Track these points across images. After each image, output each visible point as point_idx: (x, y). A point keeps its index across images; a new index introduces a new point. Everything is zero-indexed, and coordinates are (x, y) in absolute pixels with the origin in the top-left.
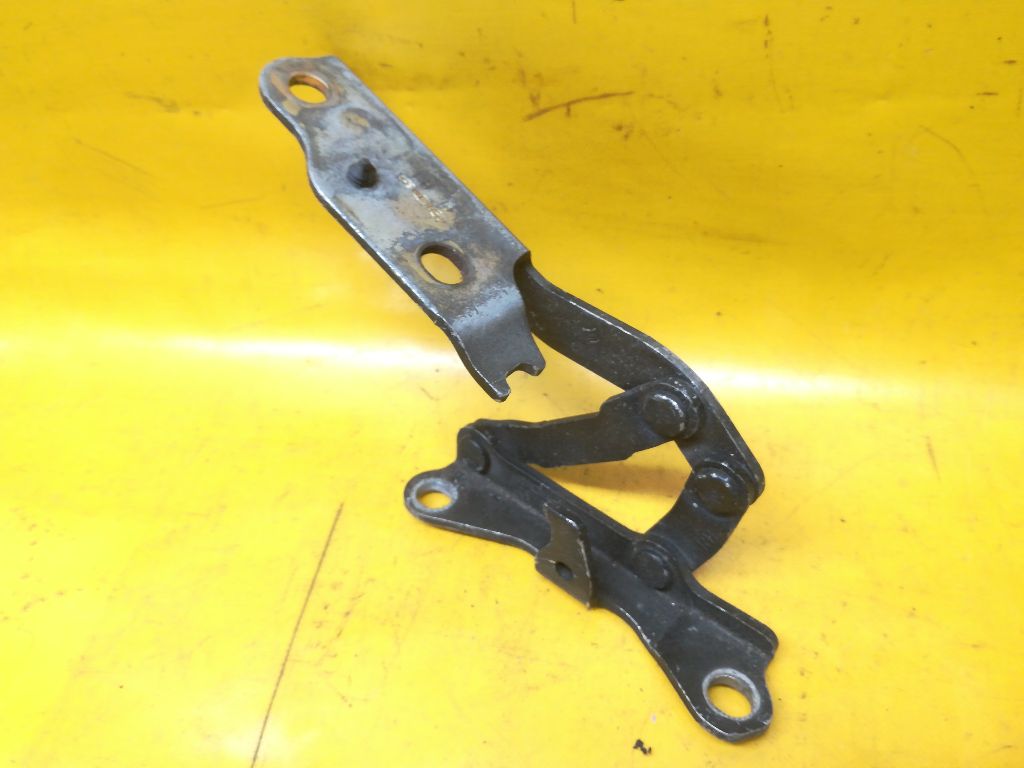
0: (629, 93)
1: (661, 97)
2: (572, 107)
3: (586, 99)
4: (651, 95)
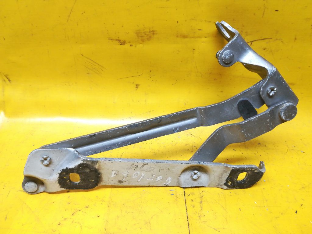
0: (271, 38)
1: (279, 40)
2: (253, 43)
3: (258, 40)
4: (277, 39)
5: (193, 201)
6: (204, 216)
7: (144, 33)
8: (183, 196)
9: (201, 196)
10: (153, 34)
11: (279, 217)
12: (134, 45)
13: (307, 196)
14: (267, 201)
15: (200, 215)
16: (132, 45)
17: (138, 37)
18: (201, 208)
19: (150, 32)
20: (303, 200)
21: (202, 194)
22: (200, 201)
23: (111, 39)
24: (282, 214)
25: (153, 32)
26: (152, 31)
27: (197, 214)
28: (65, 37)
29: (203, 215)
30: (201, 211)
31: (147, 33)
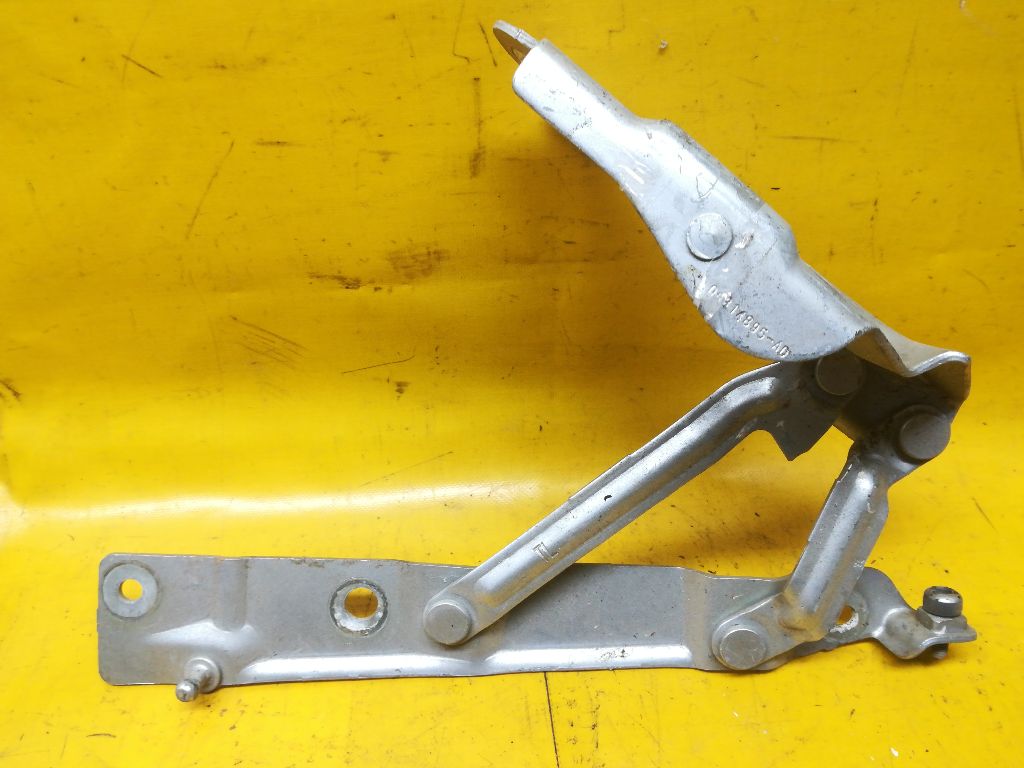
7: (413, 257)
10: (439, 259)
12: (385, 288)
16: (380, 288)
17: (395, 268)
19: (429, 253)
23: (318, 277)
25: (439, 255)
26: (435, 253)
28: (182, 277)
31: (421, 259)
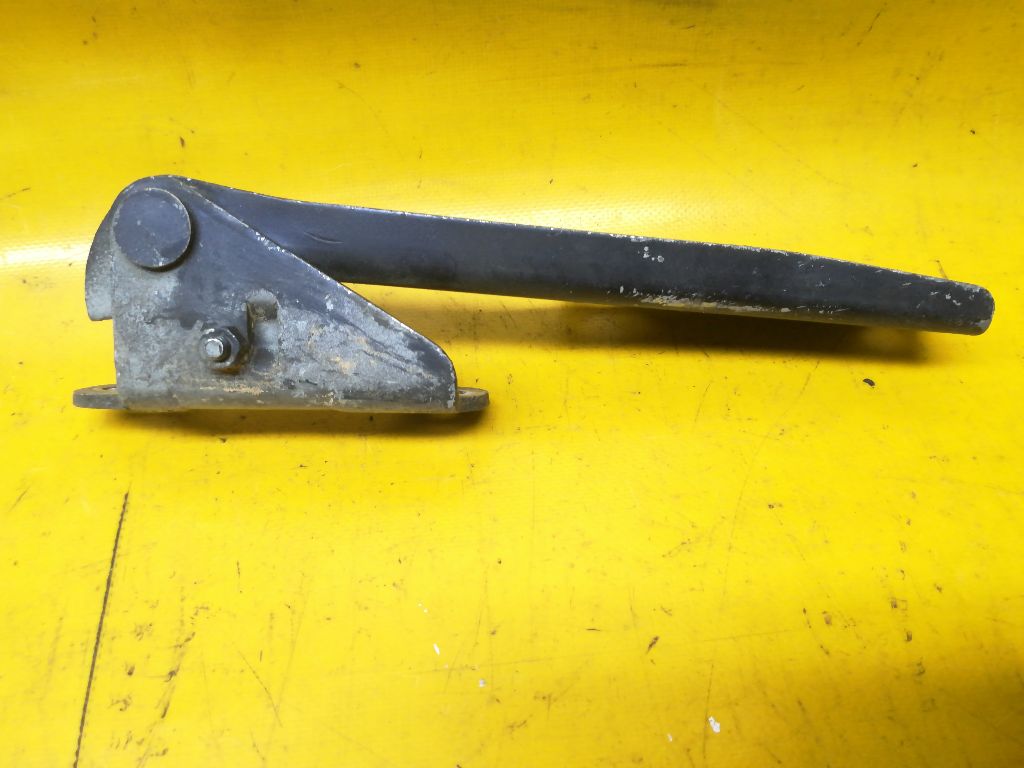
5: (130, 673)
6: (164, 752)
8: (85, 651)
9: (183, 638)
11: (525, 722)
13: (692, 589)
14: (493, 633)
15: (143, 749)
18: (160, 711)
20: (668, 612)
21: (188, 628)
22: (166, 670)
24: (547, 698)
27: (132, 746)
29: (161, 750)
30: (155, 723)
